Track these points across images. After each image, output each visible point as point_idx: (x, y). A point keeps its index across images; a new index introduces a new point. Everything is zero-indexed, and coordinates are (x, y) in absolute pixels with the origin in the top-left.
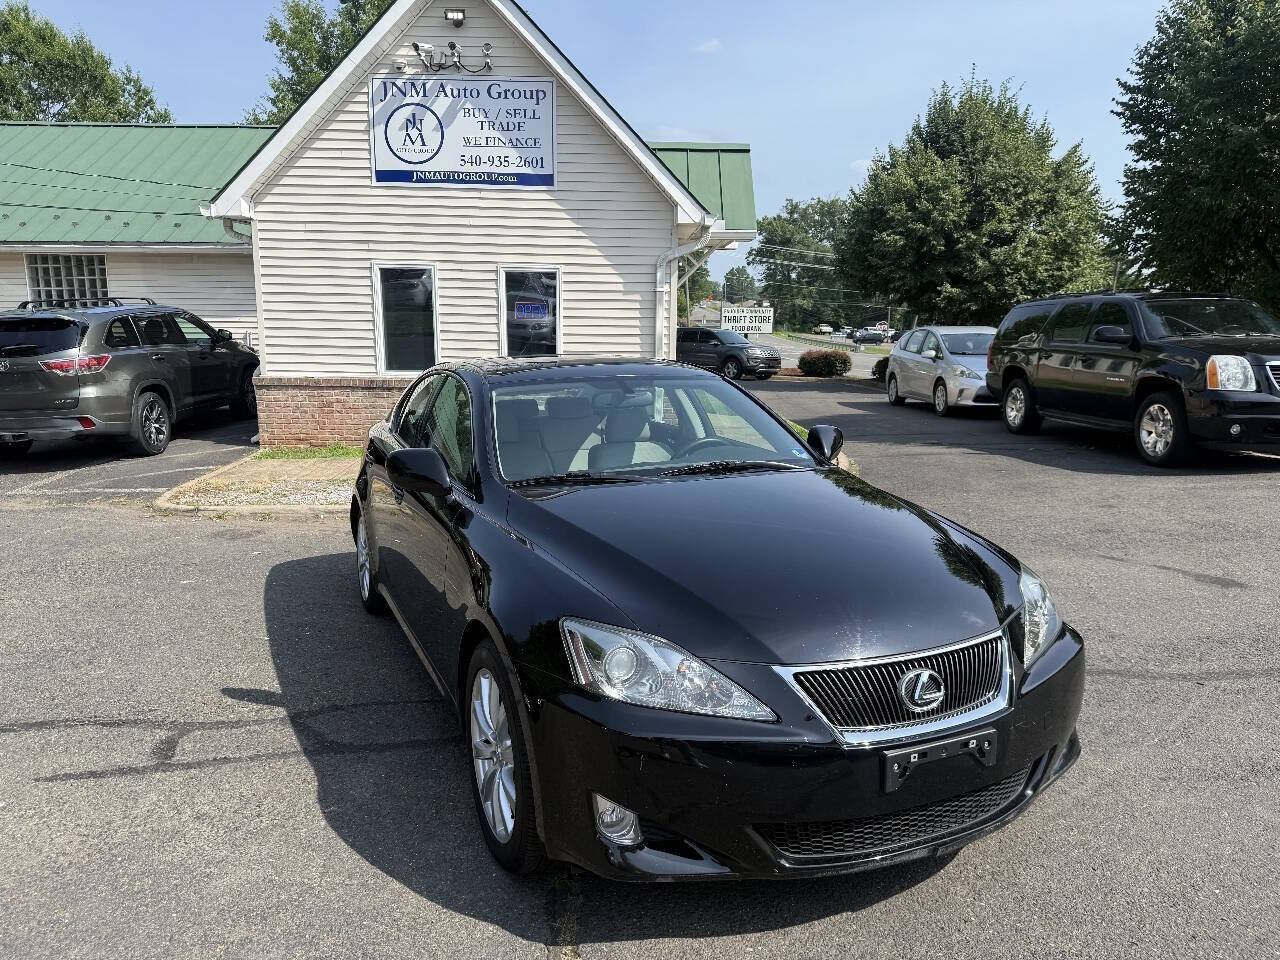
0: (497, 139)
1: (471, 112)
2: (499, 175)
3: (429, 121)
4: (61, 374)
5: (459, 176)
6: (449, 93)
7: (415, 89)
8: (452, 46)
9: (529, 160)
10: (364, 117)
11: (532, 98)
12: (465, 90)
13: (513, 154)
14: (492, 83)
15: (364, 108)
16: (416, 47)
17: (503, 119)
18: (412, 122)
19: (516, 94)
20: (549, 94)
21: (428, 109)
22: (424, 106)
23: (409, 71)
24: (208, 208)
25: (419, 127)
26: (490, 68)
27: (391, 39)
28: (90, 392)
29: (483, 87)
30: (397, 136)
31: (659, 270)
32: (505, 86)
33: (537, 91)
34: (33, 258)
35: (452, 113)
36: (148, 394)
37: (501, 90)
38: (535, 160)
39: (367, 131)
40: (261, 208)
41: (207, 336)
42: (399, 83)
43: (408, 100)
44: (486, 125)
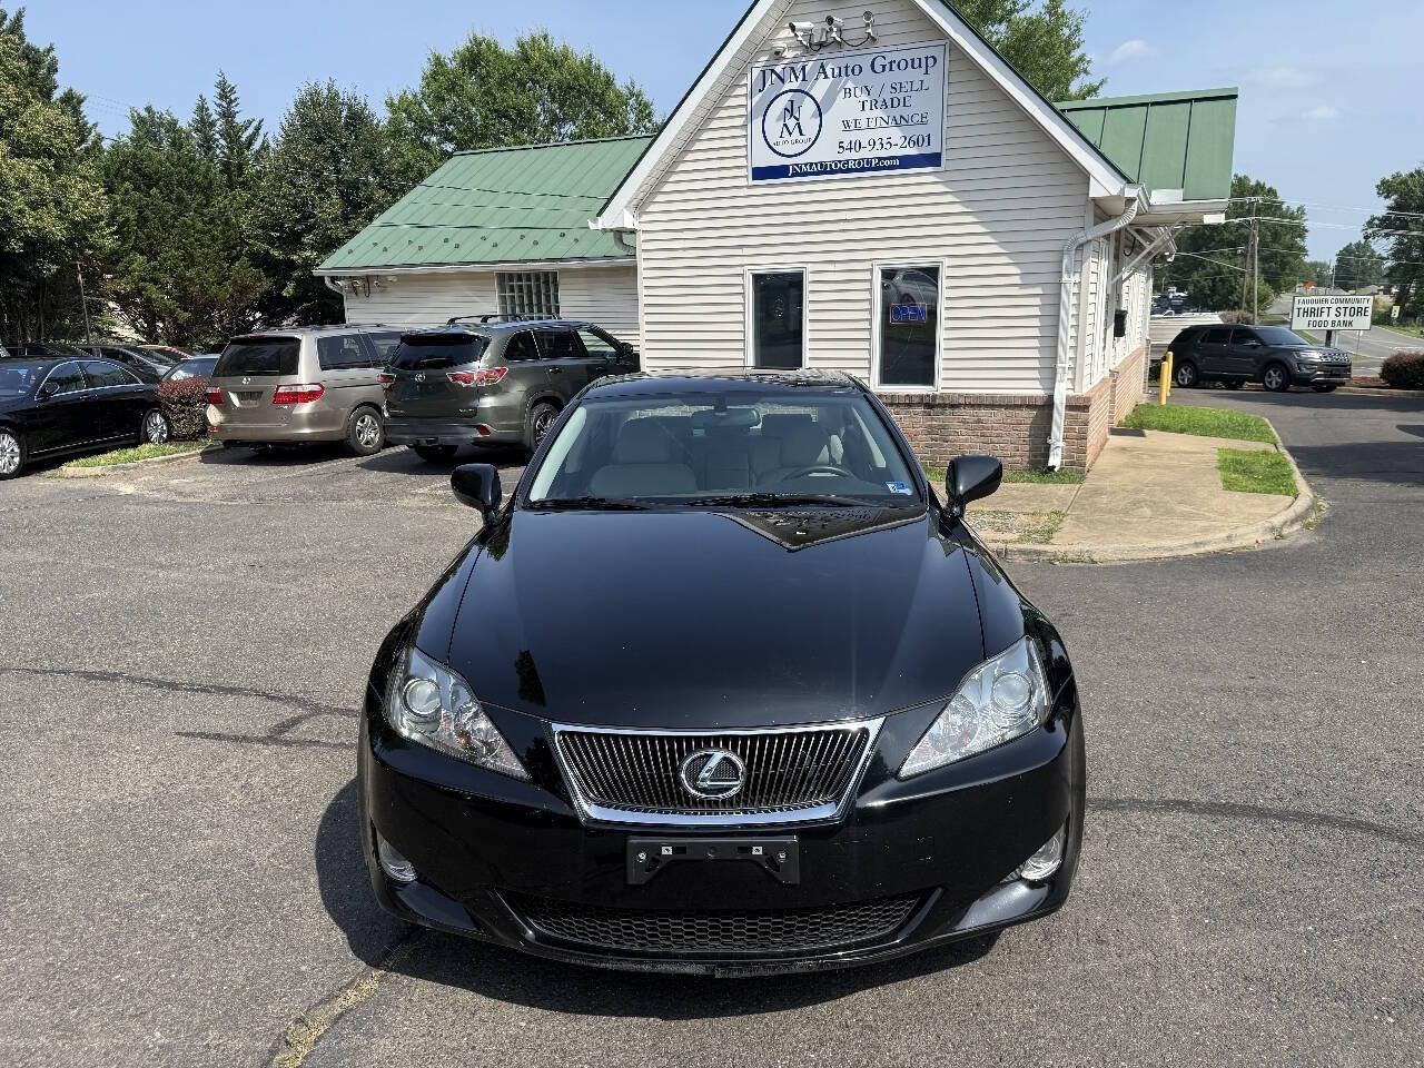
0: (879, 120)
1: (852, 92)
2: (880, 159)
3: (808, 108)
4: (464, 385)
5: (836, 166)
6: (829, 73)
7: (795, 74)
8: (830, 20)
9: (915, 139)
10: (742, 111)
11: (920, 66)
12: (847, 67)
13: (896, 134)
14: (874, 56)
15: (742, 101)
16: (793, 28)
17: (887, 96)
18: (790, 111)
19: (903, 65)
20: (940, 60)
21: (808, 94)
22: (803, 92)
23: (789, 54)
24: (595, 221)
25: (797, 116)
26: (874, 39)
27: (771, 22)
28: (488, 402)
29: (866, 62)
30: (773, 129)
31: (1065, 256)
32: (890, 57)
33: (927, 58)
34: (502, 276)
35: (831, 96)
36: (542, 405)
37: (886, 62)
38: (921, 138)
39: (744, 126)
40: (645, 218)
41: (613, 350)
42: (778, 69)
43: (787, 86)
44: (867, 105)
